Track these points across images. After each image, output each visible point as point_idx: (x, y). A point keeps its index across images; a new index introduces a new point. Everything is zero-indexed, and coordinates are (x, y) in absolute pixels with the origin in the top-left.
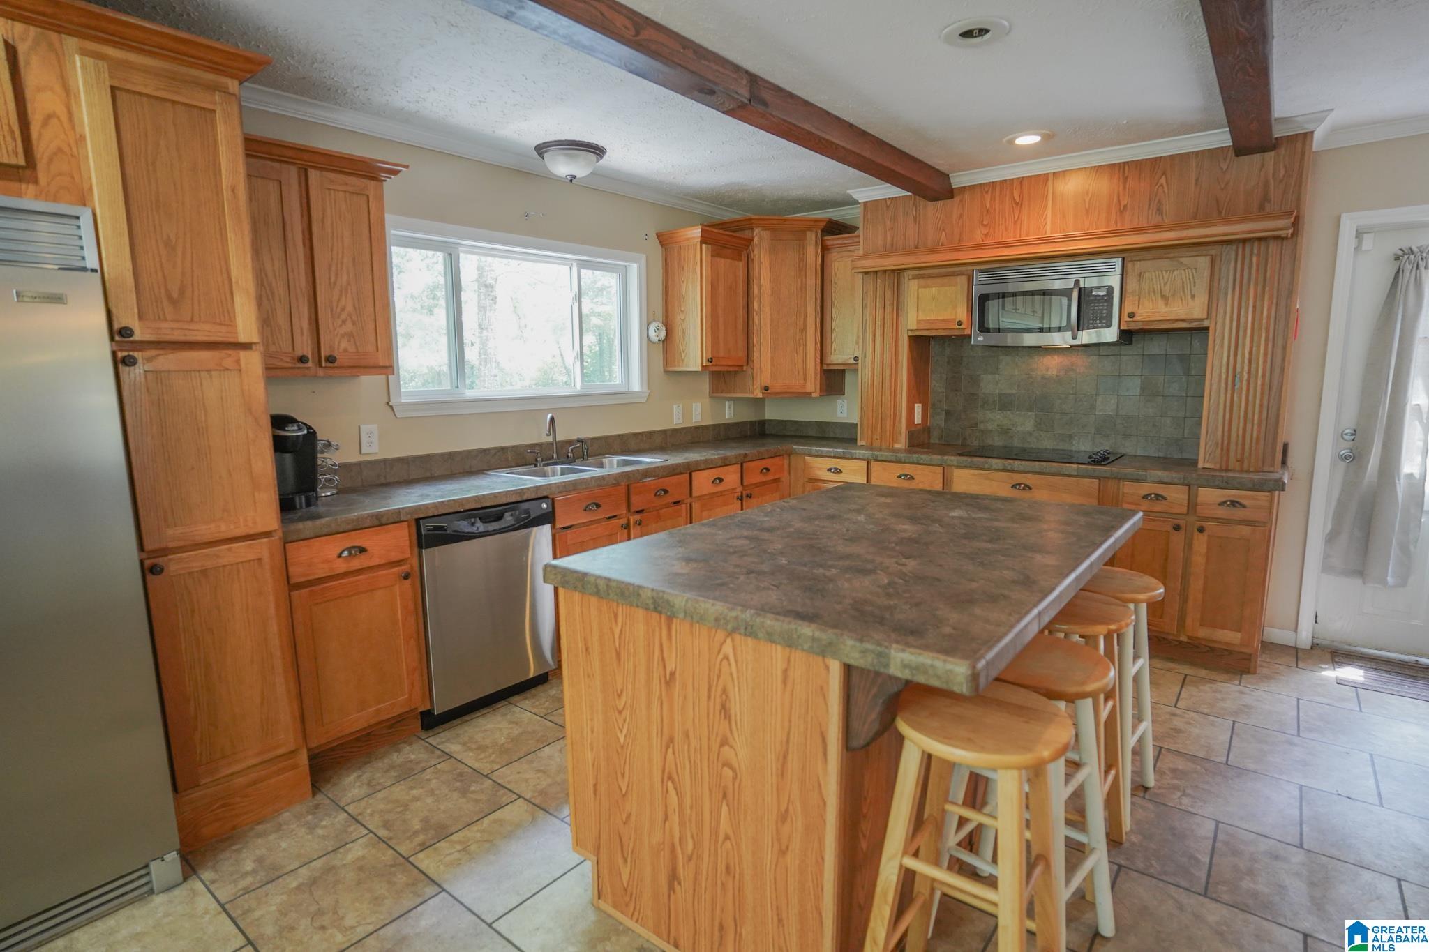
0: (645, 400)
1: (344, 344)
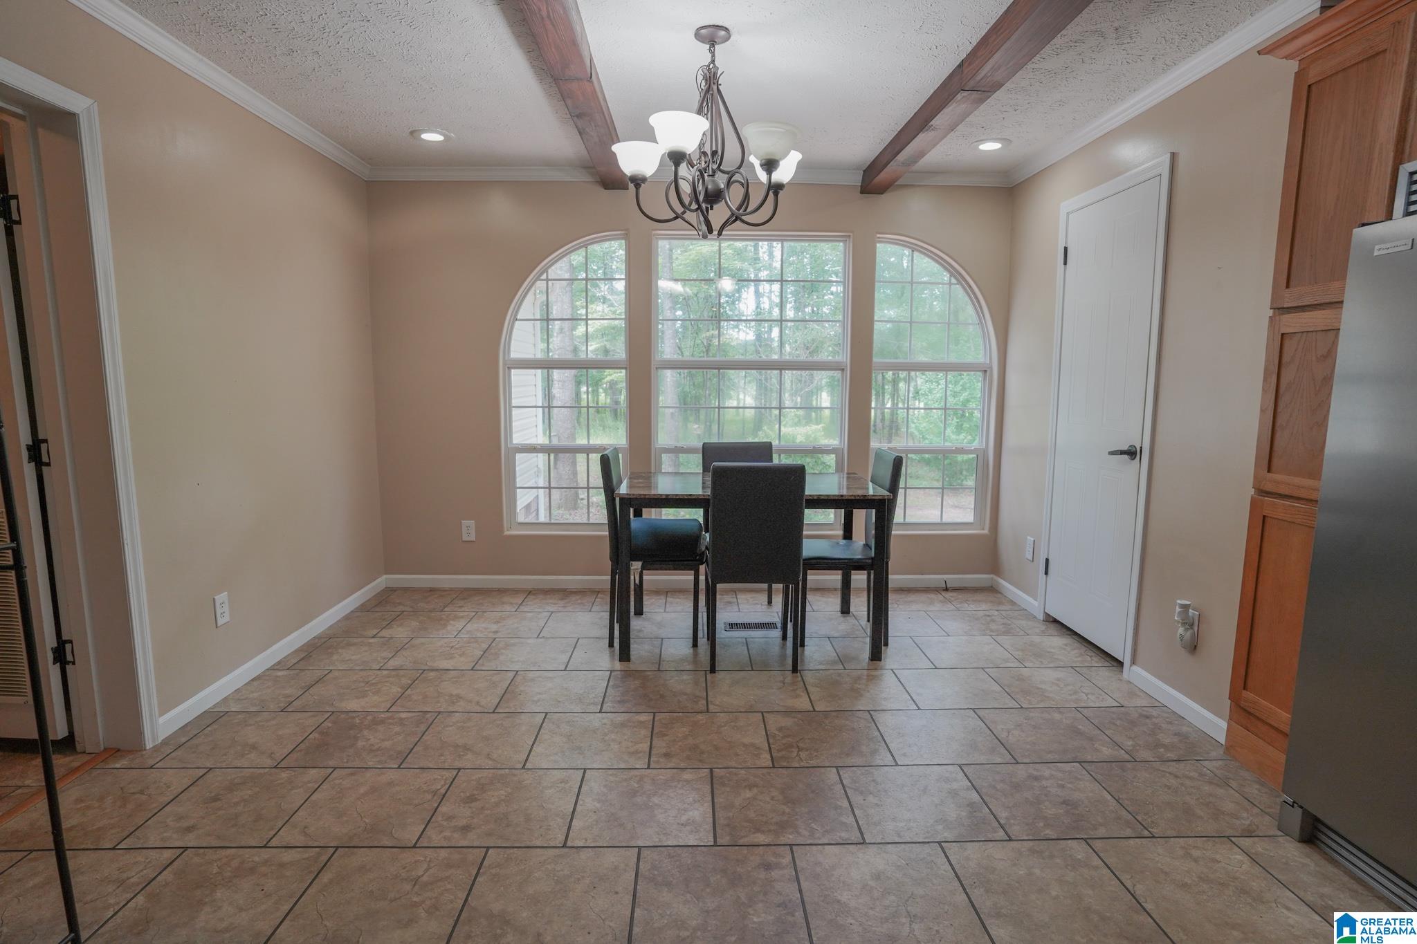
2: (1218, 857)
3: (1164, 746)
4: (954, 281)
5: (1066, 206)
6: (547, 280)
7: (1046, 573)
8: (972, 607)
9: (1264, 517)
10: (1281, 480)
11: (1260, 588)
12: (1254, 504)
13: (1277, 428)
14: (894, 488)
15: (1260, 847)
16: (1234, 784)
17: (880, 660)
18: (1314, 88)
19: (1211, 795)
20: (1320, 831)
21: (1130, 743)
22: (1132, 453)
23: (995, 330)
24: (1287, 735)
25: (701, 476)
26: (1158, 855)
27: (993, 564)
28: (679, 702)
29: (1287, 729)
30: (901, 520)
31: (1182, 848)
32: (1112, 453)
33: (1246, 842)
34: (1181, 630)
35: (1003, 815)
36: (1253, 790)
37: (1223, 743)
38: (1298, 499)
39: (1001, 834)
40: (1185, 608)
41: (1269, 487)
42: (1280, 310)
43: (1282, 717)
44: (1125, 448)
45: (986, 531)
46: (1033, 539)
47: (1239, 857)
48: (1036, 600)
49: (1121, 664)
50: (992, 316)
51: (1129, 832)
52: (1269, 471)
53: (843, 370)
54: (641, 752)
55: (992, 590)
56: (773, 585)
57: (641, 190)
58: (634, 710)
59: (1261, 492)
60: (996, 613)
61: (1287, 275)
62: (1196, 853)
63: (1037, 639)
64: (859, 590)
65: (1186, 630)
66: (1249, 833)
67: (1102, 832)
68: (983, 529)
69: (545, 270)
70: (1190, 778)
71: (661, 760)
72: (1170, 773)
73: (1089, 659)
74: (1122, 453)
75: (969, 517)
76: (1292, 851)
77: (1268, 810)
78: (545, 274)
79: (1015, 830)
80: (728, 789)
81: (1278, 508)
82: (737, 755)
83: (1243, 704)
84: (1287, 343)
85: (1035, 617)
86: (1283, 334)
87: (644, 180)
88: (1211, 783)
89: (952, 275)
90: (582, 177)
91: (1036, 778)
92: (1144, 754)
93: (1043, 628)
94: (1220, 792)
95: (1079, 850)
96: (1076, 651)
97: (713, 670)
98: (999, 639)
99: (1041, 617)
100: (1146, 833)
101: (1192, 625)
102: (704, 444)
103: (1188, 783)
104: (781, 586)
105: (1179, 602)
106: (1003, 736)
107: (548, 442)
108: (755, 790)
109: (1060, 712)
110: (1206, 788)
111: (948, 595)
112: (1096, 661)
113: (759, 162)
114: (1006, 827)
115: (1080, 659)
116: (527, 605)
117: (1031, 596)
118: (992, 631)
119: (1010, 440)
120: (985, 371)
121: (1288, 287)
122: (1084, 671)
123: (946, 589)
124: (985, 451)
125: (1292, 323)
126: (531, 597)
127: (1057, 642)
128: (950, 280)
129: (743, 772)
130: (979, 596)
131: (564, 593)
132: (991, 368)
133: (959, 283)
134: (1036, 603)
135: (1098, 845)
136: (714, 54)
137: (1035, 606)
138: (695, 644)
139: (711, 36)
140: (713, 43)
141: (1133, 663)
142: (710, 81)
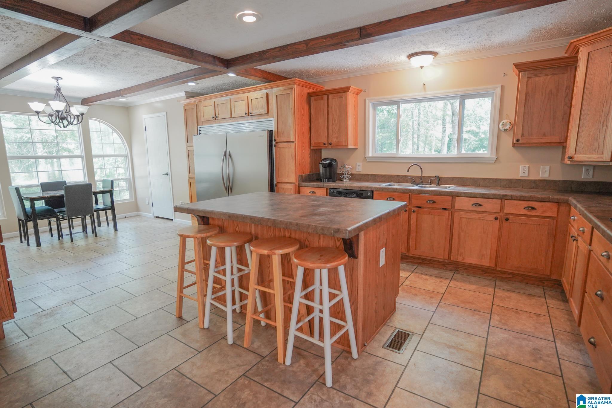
0: (493, 162)
1: (335, 140)
4: (113, 131)
7: (153, 206)
8: (135, 219)
9: (191, 182)
10: (192, 175)
11: (192, 194)
12: (189, 180)
13: (190, 166)
14: (112, 187)
17: (117, 231)
18: (186, 110)
22: (167, 174)
23: (128, 145)
27: (138, 209)
32: (163, 174)
40: (182, 202)
41: (190, 177)
42: (187, 146)
45: (134, 200)
46: (147, 199)
49: (172, 220)
50: (127, 142)
52: (190, 174)
53: (82, 158)
54: (70, 254)
60: (141, 219)
64: (111, 220)
71: (77, 253)
74: (165, 174)
75: (128, 197)
80: (99, 251)
81: (192, 180)
85: (151, 218)
86: (188, 151)
87: (40, 112)
89: (113, 130)
93: (155, 220)
96: (163, 221)
97: (72, 241)
98: (145, 222)
99: (153, 217)
102: (41, 183)
104: (89, 217)
108: (105, 249)
111: (127, 219)
112: (167, 221)
113: (79, 113)
117: (150, 213)
118: (142, 222)
119: (137, 174)
120: (126, 157)
121: (187, 142)
122: (165, 223)
124: (130, 179)
125: (189, 148)
127: (158, 220)
130: (135, 217)
132: (128, 156)
133: (115, 132)
136: (58, 83)
137: (151, 215)
138: (59, 239)
139: (57, 79)
140: (57, 80)
141: (175, 218)
142: (58, 90)
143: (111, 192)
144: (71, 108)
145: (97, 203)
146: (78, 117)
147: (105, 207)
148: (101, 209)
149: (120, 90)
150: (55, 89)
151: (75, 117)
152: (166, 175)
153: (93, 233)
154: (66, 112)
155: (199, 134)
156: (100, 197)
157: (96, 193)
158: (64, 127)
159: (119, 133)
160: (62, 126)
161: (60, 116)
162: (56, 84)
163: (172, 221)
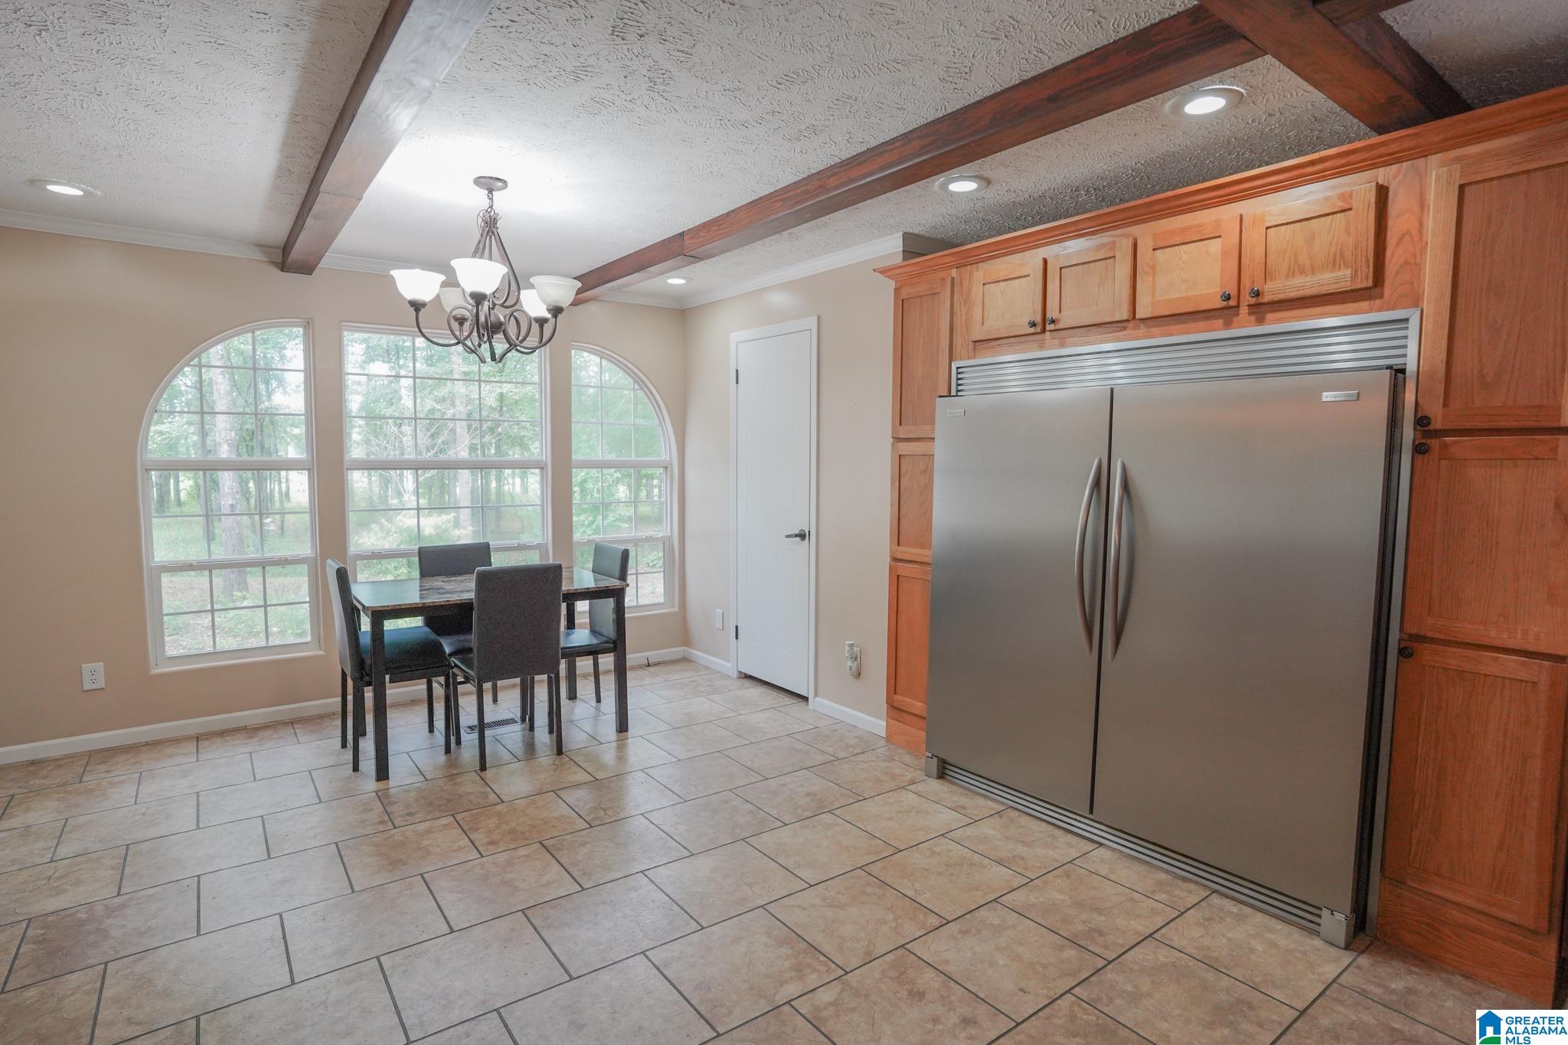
2: (902, 799)
3: (852, 746)
4: (636, 387)
5: (735, 336)
6: (200, 366)
7: (737, 638)
8: (677, 676)
9: (898, 576)
10: (908, 551)
11: (899, 624)
12: (891, 567)
13: (901, 516)
14: (623, 576)
15: (919, 787)
16: (896, 758)
17: (627, 731)
18: (905, 302)
19: (887, 768)
20: (947, 769)
21: (831, 749)
22: (802, 536)
23: (674, 431)
24: (925, 718)
25: (418, 581)
26: (871, 807)
27: (686, 640)
28: (470, 801)
29: (924, 714)
30: (634, 604)
31: (882, 800)
32: (788, 536)
33: (911, 787)
34: (849, 663)
35: (774, 812)
36: (907, 758)
37: (884, 736)
38: (917, 562)
39: (779, 824)
40: (851, 645)
41: (899, 556)
42: (897, 439)
43: (918, 707)
44: (797, 532)
45: (676, 609)
46: (721, 611)
47: (911, 796)
48: (729, 662)
49: (805, 699)
50: (671, 419)
51: (852, 801)
52: (898, 545)
53: (542, 468)
54: (465, 847)
55: (685, 660)
56: (536, 677)
57: (420, 313)
58: (429, 817)
59: (895, 559)
60: (698, 678)
61: (900, 419)
62: (889, 800)
63: (739, 693)
64: (608, 672)
65: (853, 662)
66: (912, 783)
67: (837, 805)
68: (673, 607)
69: (198, 355)
70: (873, 761)
71: (489, 847)
72: (861, 761)
73: (781, 700)
74: (796, 536)
75: (660, 597)
76: (935, 785)
77: (918, 767)
78: (197, 359)
79: (787, 819)
80: (565, 852)
81: (906, 570)
82: (554, 826)
83: (895, 704)
84: (902, 460)
85: (729, 676)
86: (900, 455)
87: (424, 305)
88: (884, 761)
89: (635, 382)
90: (256, 255)
91: (784, 785)
92: (841, 755)
93: (740, 684)
94: (891, 764)
95: (827, 818)
96: (770, 697)
97: (483, 767)
98: (711, 697)
99: (735, 675)
100: (861, 798)
101: (856, 659)
102: (420, 548)
103: (872, 764)
104: (545, 677)
105: (847, 642)
106: (749, 764)
107: (207, 558)
108: (588, 846)
109: (780, 740)
110: (883, 764)
111: (651, 669)
112: (788, 700)
113: (545, 307)
114: (780, 819)
115: (776, 701)
116: (206, 752)
117: (725, 660)
118: (702, 692)
119: (694, 526)
120: (666, 467)
121: (900, 424)
122: (782, 709)
123: (649, 665)
124: (670, 538)
125: (905, 448)
126: (203, 744)
127: (755, 692)
128: (634, 386)
129: (568, 837)
130: (677, 667)
131: (249, 731)
132: (672, 465)
133: (643, 390)
134: (729, 665)
135: (837, 812)
136: (491, 199)
137: (729, 667)
138: (448, 750)
139: (490, 184)
140: (491, 191)
141: (816, 695)
142: (490, 224)
143: (618, 594)
144: (521, 291)
145: (571, 624)
146: (541, 327)
147: (595, 641)
148: (581, 649)
149: (682, 235)
150: (480, 220)
151: (533, 322)
152: (798, 539)
153: (551, 732)
154: (502, 305)
155: (953, 393)
156: (582, 606)
157: (572, 597)
158: (493, 358)
159: (655, 399)
160: (487, 356)
161: (482, 319)
162: (486, 203)
163: (803, 704)
